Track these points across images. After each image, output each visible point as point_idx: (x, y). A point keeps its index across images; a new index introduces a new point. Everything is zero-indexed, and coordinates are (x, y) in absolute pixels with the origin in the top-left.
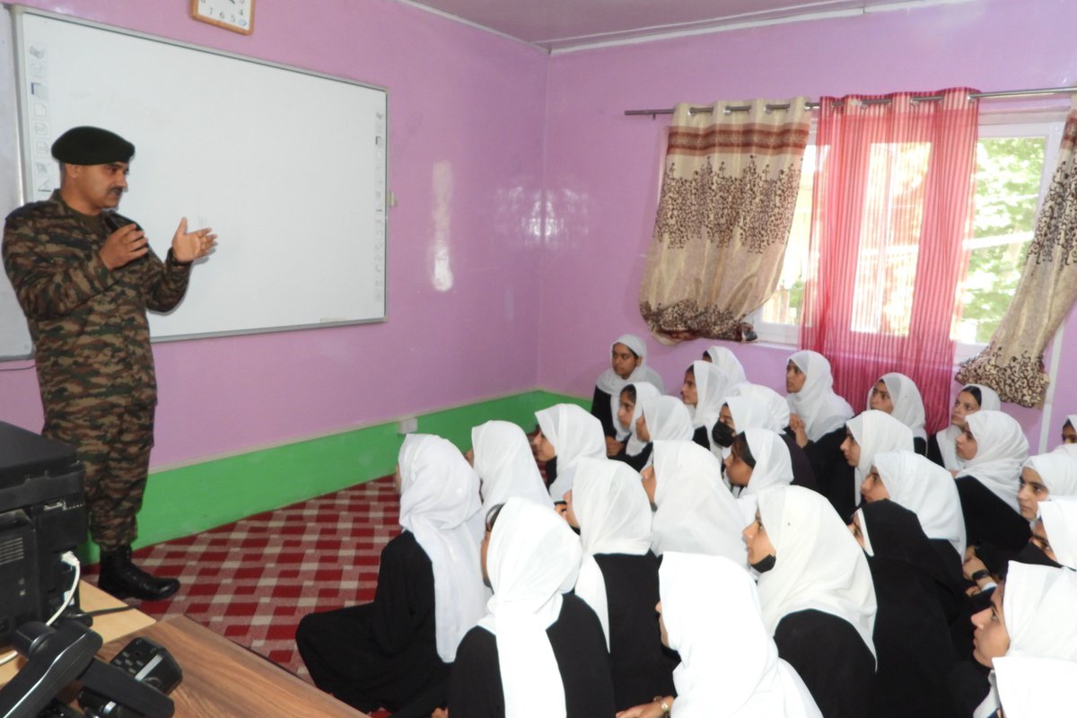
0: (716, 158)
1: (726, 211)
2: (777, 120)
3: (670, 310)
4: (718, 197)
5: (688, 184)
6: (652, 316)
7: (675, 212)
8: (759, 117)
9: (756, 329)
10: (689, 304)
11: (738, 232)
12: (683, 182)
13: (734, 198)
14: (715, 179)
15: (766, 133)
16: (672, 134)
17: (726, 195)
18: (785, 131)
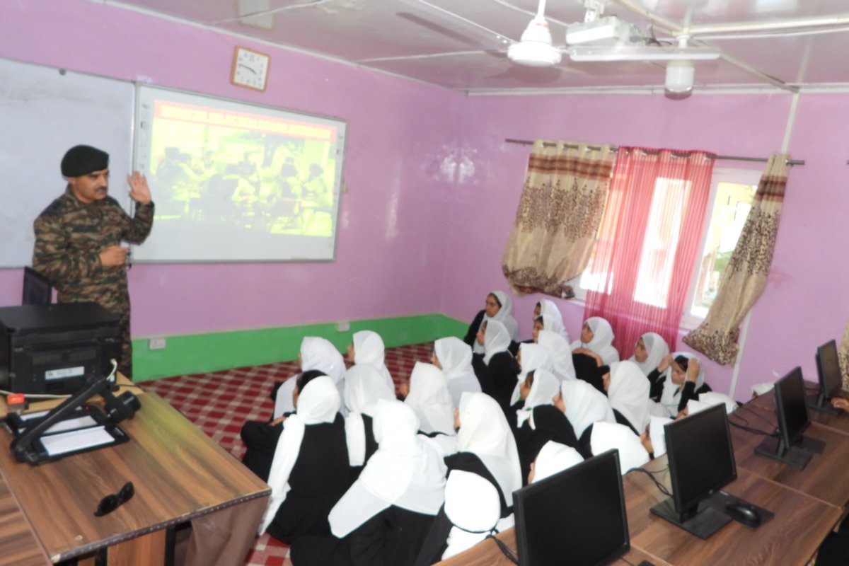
0: (554, 177)
1: (559, 212)
2: (594, 157)
3: (520, 272)
4: (554, 202)
5: (537, 192)
6: (509, 274)
7: (528, 209)
8: (583, 153)
9: (575, 291)
10: (532, 270)
11: (562, 227)
12: (534, 190)
13: (565, 203)
14: (553, 190)
15: (586, 164)
16: (532, 158)
17: (559, 201)
18: (597, 165)
